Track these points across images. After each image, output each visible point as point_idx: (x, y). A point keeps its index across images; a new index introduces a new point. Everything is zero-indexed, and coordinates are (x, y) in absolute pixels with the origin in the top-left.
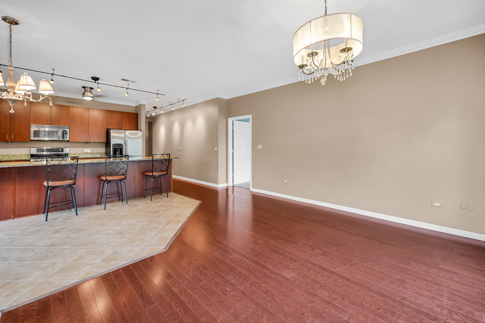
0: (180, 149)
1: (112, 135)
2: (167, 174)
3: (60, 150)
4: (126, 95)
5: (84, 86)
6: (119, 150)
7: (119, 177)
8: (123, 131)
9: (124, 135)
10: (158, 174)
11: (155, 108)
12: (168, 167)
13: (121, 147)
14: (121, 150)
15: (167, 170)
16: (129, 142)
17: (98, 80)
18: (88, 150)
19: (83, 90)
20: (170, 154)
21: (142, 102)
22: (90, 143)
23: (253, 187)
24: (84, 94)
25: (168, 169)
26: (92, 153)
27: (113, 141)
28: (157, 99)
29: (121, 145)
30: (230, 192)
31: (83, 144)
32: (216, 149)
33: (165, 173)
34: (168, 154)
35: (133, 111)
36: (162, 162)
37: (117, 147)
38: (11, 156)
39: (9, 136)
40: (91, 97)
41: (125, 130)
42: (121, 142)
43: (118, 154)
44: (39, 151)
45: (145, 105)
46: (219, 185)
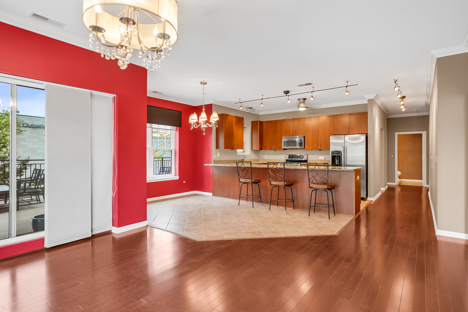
1: (331, 141)
3: (302, 157)
5: (298, 98)
6: (338, 158)
7: (280, 183)
8: (342, 136)
9: (344, 141)
11: (403, 98)
14: (340, 158)
17: (289, 93)
21: (368, 97)
24: (298, 107)
25: (328, 182)
26: (325, 160)
27: (333, 148)
28: (347, 93)
29: (339, 152)
37: (337, 155)
39: (273, 146)
40: (303, 107)
41: (345, 134)
42: (340, 149)
43: (337, 163)
44: (289, 157)
45: (373, 99)
46: (438, 230)
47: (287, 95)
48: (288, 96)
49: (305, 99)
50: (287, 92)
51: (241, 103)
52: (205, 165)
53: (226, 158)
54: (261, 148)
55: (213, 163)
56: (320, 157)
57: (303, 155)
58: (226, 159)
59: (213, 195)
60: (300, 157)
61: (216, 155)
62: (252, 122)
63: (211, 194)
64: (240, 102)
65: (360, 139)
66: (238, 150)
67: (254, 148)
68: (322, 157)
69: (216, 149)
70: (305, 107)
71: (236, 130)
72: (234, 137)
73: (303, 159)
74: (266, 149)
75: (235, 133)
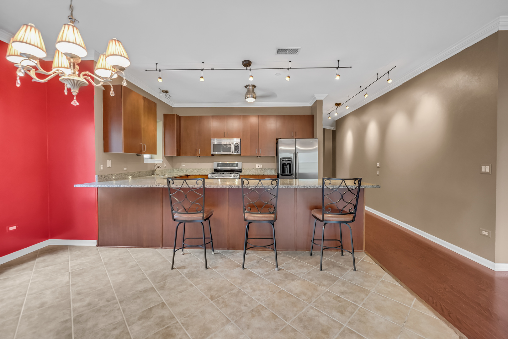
0: (378, 165)
2: (353, 221)
3: (235, 165)
6: (288, 166)
9: (295, 147)
10: (334, 219)
11: (338, 105)
12: (355, 207)
13: (290, 162)
14: (290, 165)
15: (355, 213)
16: (300, 155)
17: (251, 64)
18: (259, 166)
19: (246, 90)
20: (361, 179)
21: (318, 97)
22: (260, 156)
25: (356, 211)
26: (263, 169)
27: (281, 155)
31: (255, 158)
32: (485, 169)
33: (349, 218)
34: (356, 179)
35: (308, 113)
36: (342, 196)
37: (287, 162)
39: (198, 151)
40: (253, 97)
42: (291, 155)
43: (287, 172)
44: (219, 165)
45: (322, 100)
46: (496, 264)
47: (248, 68)
48: (250, 69)
49: (255, 86)
50: (247, 64)
51: (160, 70)
52: (75, 186)
53: (125, 169)
54: (179, 155)
55: (97, 181)
56: (257, 165)
57: (236, 163)
58: (125, 171)
59: (98, 245)
60: (232, 165)
61: (105, 164)
62: (164, 114)
63: (93, 243)
64: (157, 70)
66: (146, 156)
67: (168, 154)
68: (259, 165)
69: (104, 152)
70: (255, 98)
71: (145, 122)
72: (142, 132)
73: (237, 168)
74: (186, 154)
75: (142, 126)
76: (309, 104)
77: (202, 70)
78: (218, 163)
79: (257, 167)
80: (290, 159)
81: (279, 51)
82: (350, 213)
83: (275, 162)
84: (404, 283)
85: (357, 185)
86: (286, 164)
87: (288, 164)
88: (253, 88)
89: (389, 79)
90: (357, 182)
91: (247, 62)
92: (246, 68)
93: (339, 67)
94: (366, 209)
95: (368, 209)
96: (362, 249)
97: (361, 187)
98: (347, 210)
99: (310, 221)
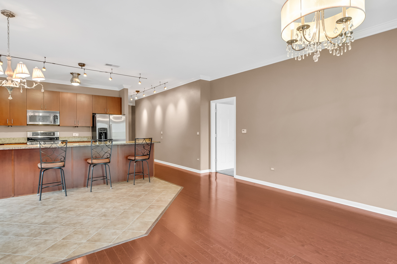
0: (162, 133)
2: (149, 158)
3: (52, 134)
4: (110, 79)
5: (72, 72)
6: (104, 134)
7: (104, 161)
8: (108, 115)
9: (109, 120)
10: (139, 158)
11: (138, 92)
12: (150, 152)
13: (105, 131)
15: (149, 155)
16: (113, 126)
18: (77, 134)
19: (71, 76)
20: (152, 138)
21: (125, 87)
22: (78, 127)
23: (237, 174)
24: (72, 81)
25: (150, 153)
26: (79, 137)
27: (99, 126)
28: (140, 83)
30: (213, 179)
31: (72, 128)
32: (198, 133)
33: (147, 157)
34: (150, 138)
35: (117, 96)
36: (144, 147)
37: (103, 131)
38: (11, 139)
39: (10, 120)
40: (78, 82)
41: (109, 114)
43: (104, 138)
45: (128, 89)
46: (201, 171)
47: (83, 67)
48: (84, 69)
65: (122, 119)
70: (80, 83)
73: (53, 136)
76: (117, 89)
77: (44, 62)
78: (33, 133)
79: (74, 135)
80: (106, 129)
81: (107, 65)
82: (148, 155)
83: (90, 131)
84: (168, 181)
85: (150, 141)
86: (103, 132)
87: (104, 132)
88: (78, 75)
89: (165, 87)
90: (150, 140)
91: (82, 64)
92: (81, 67)
93: (140, 77)
94: (155, 161)
95: (156, 161)
96: (153, 175)
97: (152, 143)
98: (146, 154)
99: (126, 164)
